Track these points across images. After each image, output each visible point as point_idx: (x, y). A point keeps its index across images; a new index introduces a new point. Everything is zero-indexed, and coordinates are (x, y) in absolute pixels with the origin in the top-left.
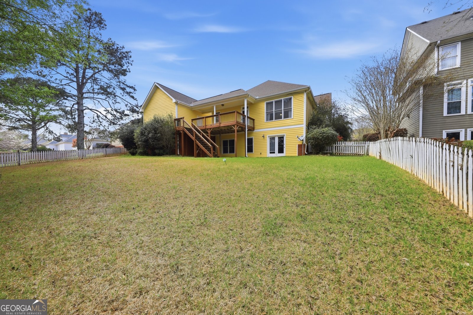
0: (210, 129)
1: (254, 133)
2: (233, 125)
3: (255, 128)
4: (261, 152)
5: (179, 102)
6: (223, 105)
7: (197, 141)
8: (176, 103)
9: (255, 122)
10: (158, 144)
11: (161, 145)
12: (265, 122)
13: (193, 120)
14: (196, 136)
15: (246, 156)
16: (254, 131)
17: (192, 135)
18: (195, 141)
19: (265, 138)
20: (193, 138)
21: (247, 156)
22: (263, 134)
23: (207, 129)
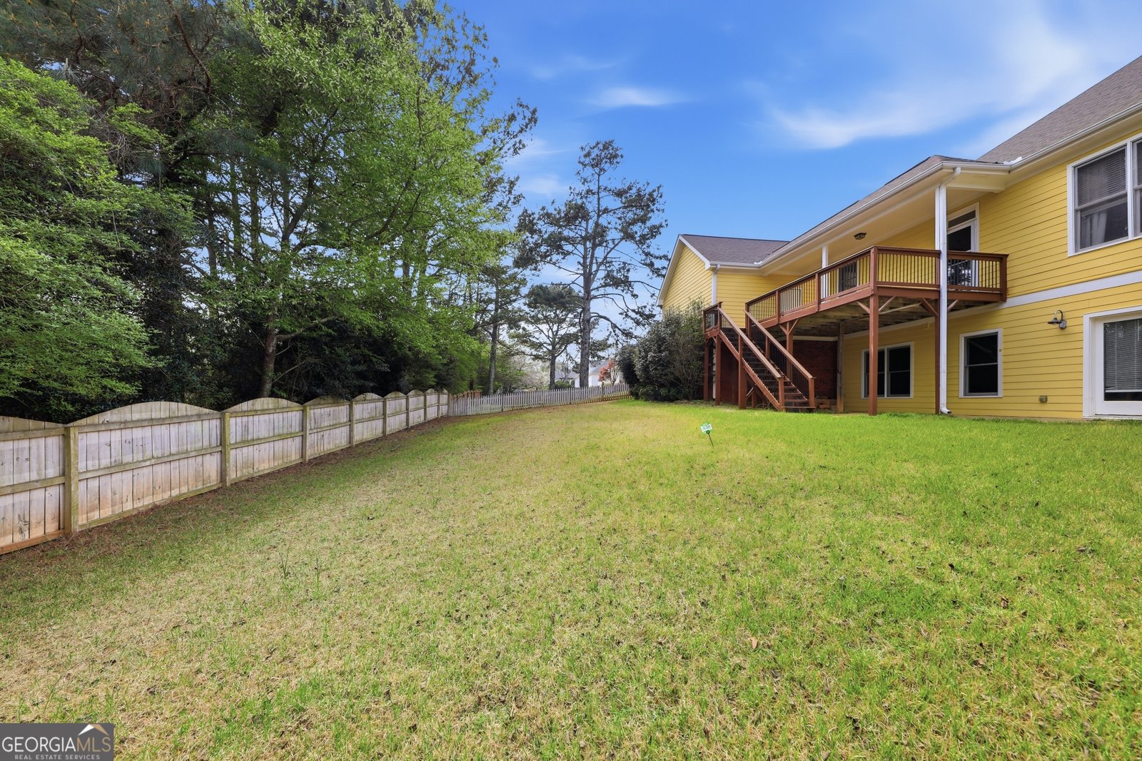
0: (792, 322)
1: (1005, 312)
2: (862, 300)
3: (1011, 292)
4: (1044, 393)
5: (719, 266)
6: (860, 236)
7: (746, 364)
8: (714, 270)
9: (1008, 265)
10: (665, 375)
11: (671, 377)
12: (1071, 252)
13: (749, 304)
14: (744, 350)
15: (938, 411)
16: (1005, 305)
17: (736, 346)
18: (742, 364)
19: (1068, 330)
20: (737, 354)
21: (944, 409)
22: (1055, 310)
23: (782, 324)
